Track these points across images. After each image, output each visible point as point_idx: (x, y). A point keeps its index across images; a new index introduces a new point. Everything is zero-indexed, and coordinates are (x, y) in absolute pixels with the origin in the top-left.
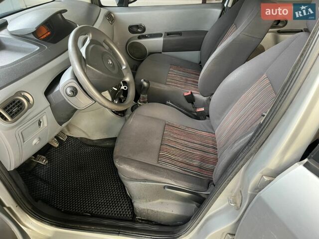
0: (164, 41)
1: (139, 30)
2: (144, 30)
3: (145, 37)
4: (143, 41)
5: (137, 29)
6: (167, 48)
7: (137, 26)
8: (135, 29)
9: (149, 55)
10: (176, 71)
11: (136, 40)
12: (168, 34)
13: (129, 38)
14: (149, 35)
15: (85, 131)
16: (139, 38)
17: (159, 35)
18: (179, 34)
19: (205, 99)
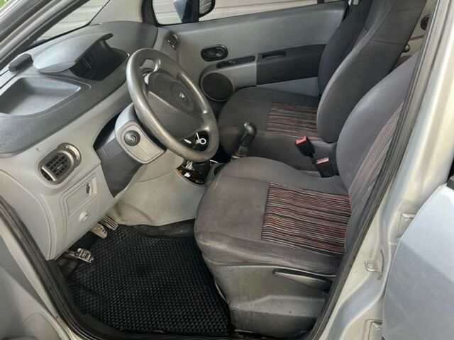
0: (259, 67)
1: (218, 55)
2: (225, 53)
3: (227, 64)
4: (225, 71)
5: (214, 54)
6: (263, 78)
7: (215, 49)
8: (211, 54)
9: (236, 91)
10: (281, 111)
11: (215, 69)
12: (264, 56)
13: (203, 68)
14: (233, 60)
15: (146, 212)
16: (219, 66)
17: (250, 59)
18: (281, 53)
19: (330, 146)
